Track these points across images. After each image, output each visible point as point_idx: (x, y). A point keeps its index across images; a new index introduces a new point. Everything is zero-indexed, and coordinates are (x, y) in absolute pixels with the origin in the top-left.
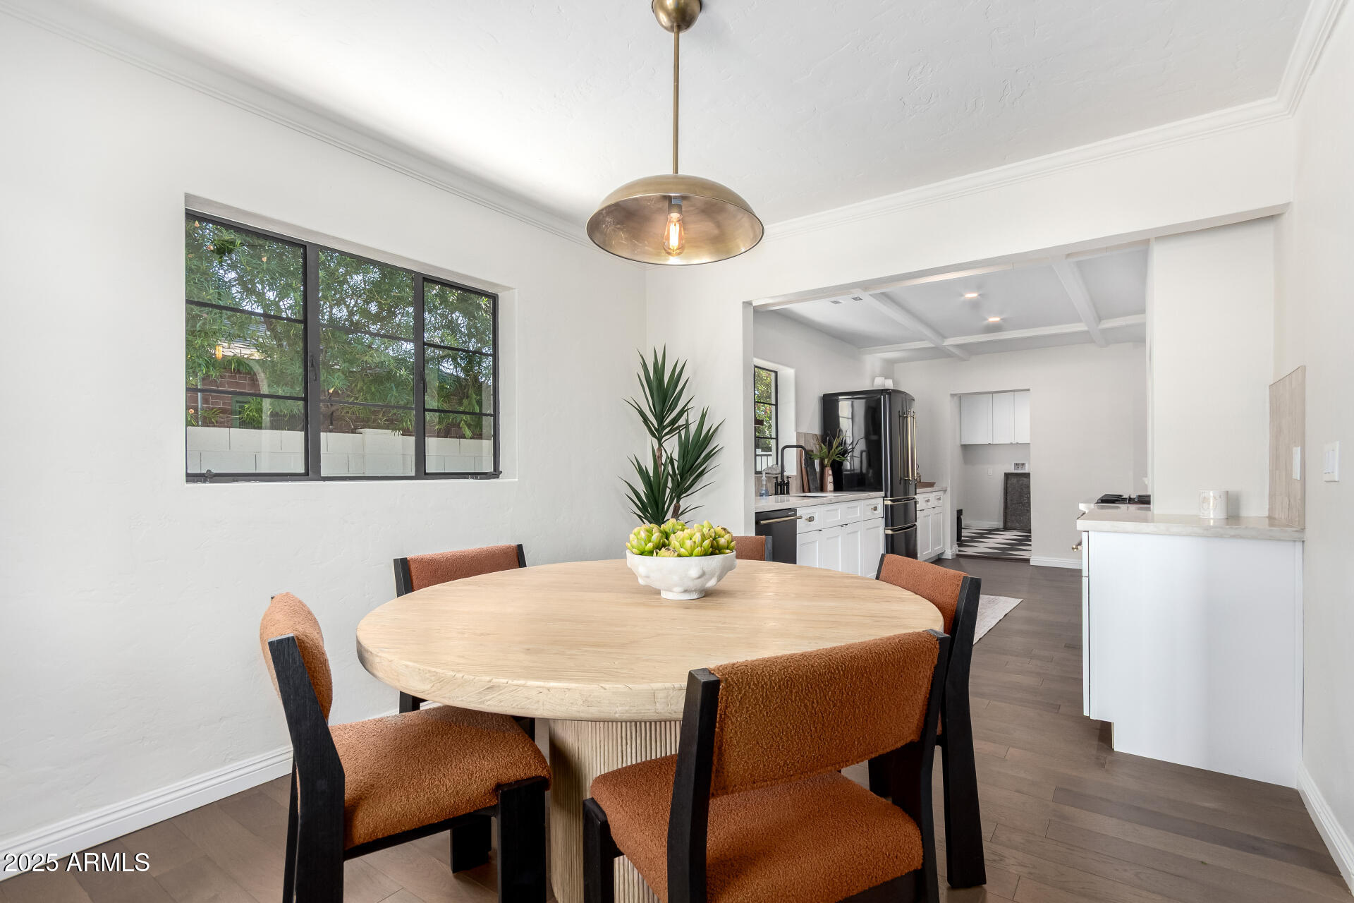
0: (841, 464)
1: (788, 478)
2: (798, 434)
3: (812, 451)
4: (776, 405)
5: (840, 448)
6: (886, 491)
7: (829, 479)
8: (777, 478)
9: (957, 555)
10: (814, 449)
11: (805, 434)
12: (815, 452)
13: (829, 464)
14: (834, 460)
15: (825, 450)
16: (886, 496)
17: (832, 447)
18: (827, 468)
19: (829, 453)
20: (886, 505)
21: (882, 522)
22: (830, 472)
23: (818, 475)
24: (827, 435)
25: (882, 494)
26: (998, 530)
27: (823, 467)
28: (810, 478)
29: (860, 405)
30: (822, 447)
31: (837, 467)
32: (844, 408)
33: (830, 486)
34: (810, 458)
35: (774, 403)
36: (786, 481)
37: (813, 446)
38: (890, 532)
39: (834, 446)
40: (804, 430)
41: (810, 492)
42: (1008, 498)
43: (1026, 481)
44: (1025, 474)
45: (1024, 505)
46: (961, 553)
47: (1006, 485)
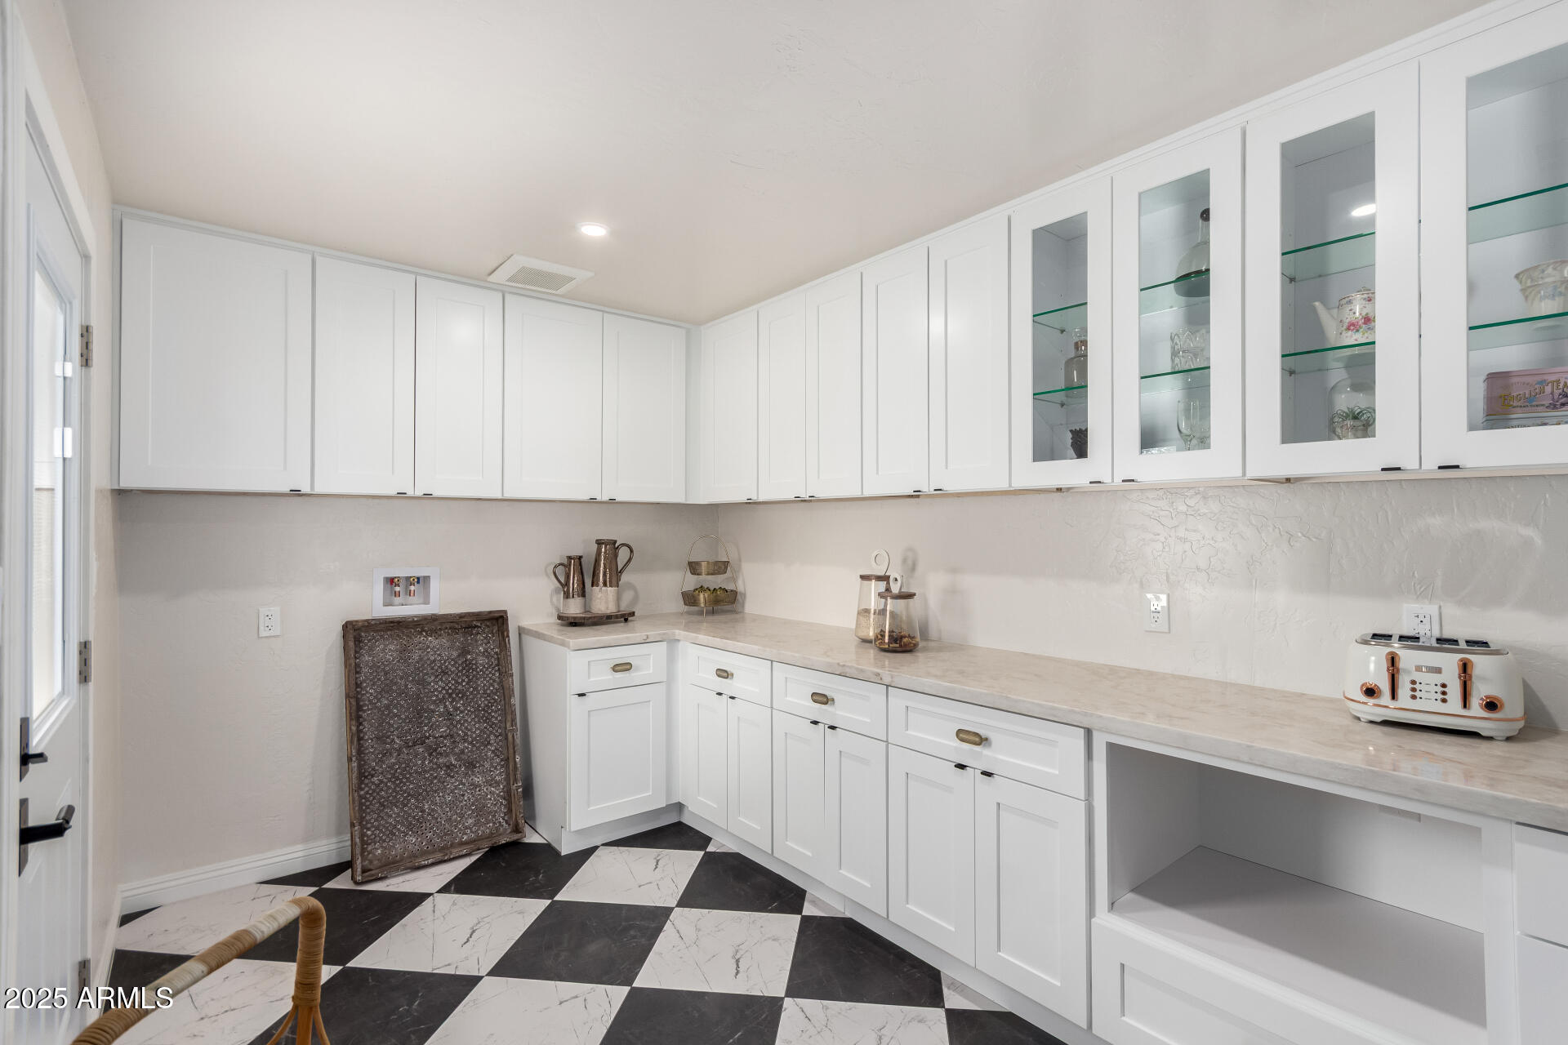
42: (369, 732)
43: (439, 647)
44: (433, 619)
45: (432, 751)
47: (356, 672)
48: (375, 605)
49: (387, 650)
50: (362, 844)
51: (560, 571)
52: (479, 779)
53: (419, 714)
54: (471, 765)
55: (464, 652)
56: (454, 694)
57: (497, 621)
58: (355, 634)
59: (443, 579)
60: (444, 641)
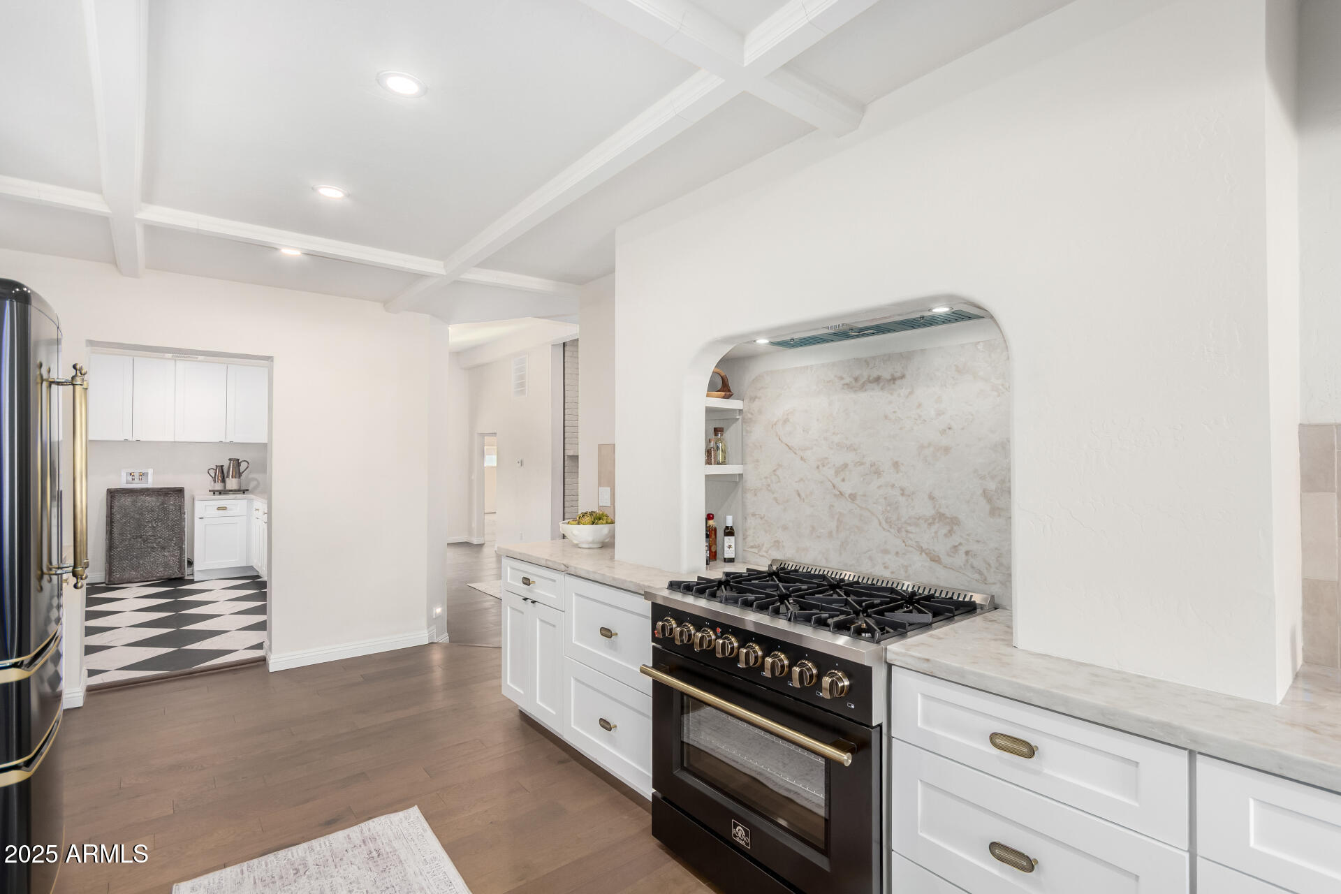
9: (93, 689)
42: (116, 530)
43: (151, 501)
44: (148, 490)
45: (145, 541)
46: (97, 680)
47: (111, 508)
48: (122, 482)
49: (127, 501)
50: (110, 571)
51: (212, 473)
52: (167, 554)
53: (139, 526)
54: (163, 548)
55: (163, 503)
56: (157, 520)
57: (180, 491)
58: (112, 494)
59: (154, 473)
60: (154, 499)
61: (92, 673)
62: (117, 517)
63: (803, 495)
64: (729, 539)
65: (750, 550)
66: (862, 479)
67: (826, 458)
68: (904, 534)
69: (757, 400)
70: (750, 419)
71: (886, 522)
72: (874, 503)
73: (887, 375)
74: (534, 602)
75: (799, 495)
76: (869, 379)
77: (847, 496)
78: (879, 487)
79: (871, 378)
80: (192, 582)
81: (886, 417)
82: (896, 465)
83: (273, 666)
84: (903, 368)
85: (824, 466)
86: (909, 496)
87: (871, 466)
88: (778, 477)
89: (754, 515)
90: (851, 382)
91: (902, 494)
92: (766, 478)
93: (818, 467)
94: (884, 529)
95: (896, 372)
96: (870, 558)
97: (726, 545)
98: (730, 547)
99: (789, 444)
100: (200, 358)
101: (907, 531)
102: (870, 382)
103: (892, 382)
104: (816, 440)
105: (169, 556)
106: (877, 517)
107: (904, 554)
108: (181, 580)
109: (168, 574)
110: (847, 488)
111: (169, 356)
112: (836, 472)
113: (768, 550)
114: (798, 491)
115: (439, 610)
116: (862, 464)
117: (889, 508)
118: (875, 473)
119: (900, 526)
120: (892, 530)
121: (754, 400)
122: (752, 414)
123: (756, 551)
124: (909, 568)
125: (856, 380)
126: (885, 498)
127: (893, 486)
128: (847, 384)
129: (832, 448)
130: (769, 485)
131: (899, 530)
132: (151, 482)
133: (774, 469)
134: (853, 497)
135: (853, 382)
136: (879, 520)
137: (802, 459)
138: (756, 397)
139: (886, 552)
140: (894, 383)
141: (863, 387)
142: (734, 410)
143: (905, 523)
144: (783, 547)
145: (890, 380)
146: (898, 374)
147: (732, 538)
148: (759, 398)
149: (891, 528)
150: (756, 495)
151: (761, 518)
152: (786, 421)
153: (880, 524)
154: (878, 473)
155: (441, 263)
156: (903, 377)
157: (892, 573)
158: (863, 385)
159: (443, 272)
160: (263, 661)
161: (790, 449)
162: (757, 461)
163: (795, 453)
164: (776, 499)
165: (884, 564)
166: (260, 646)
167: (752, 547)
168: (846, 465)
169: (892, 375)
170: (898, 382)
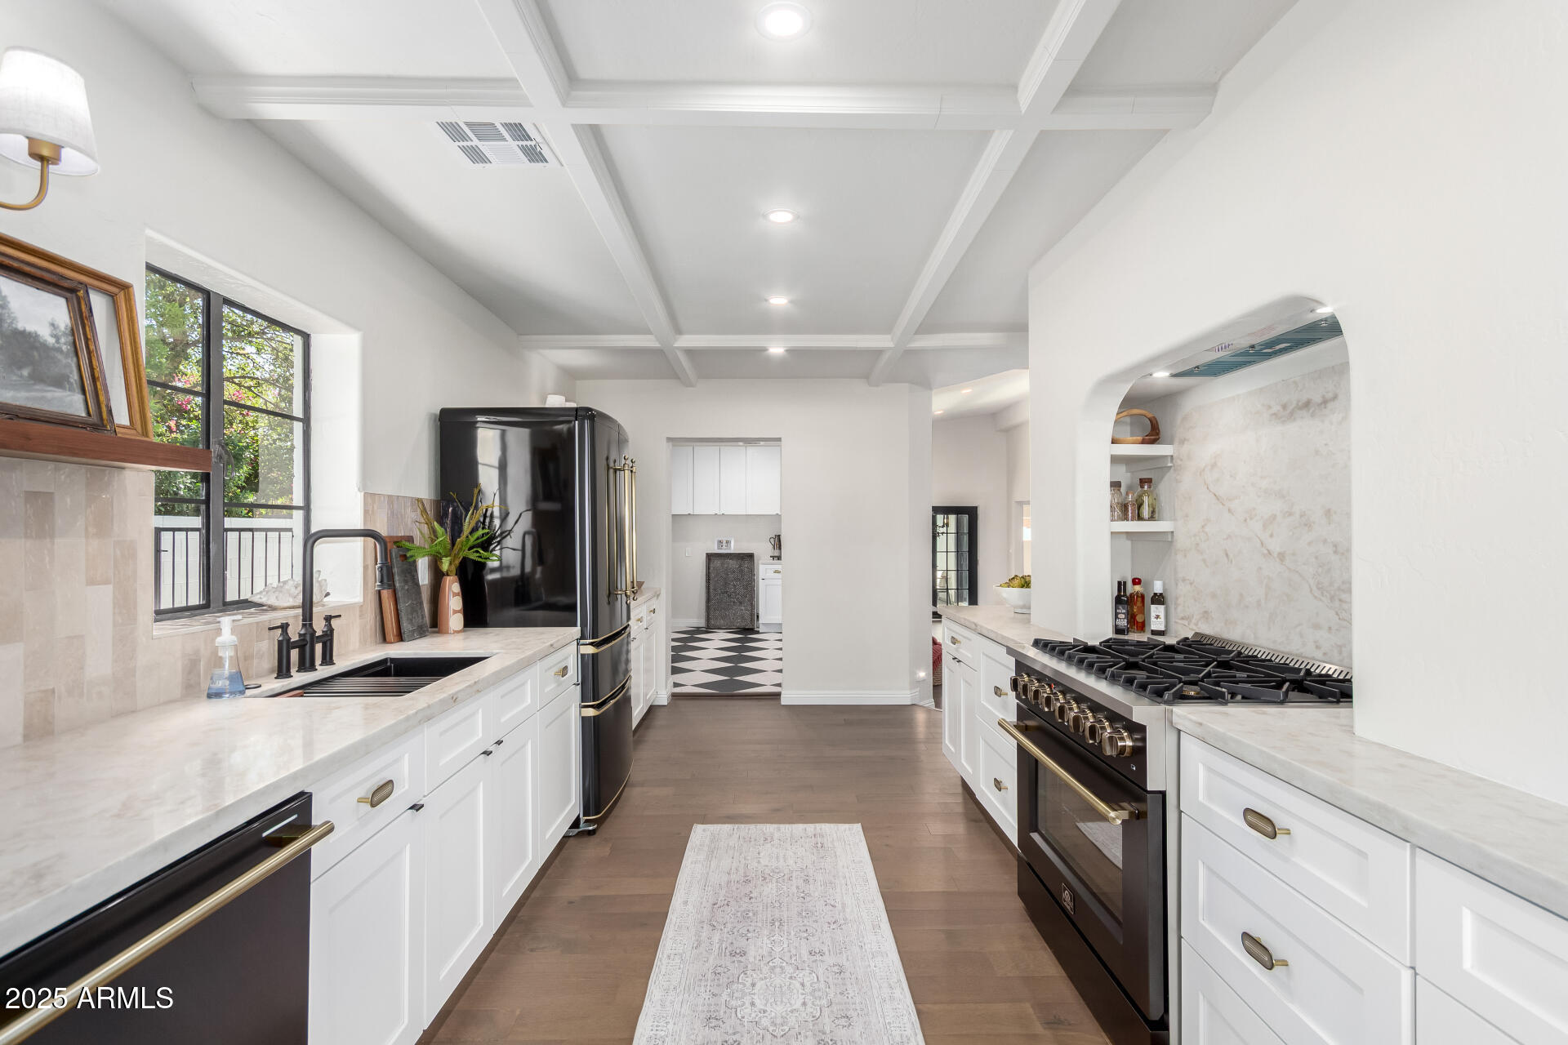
0: (480, 567)
1: (328, 619)
2: (370, 498)
3: (410, 539)
4: (306, 420)
5: (480, 532)
6: (583, 625)
7: (453, 601)
8: (284, 627)
9: (675, 696)
10: (416, 535)
11: (389, 496)
12: (417, 542)
13: (453, 568)
14: (465, 559)
15: (443, 536)
16: (583, 637)
17: (461, 531)
18: (448, 579)
19: (453, 544)
20: (582, 655)
21: (577, 691)
22: (456, 587)
23: (425, 595)
24: (450, 501)
25: (575, 631)
26: (698, 630)
27: (438, 575)
28: (402, 606)
29: (520, 440)
30: (434, 531)
31: (471, 576)
32: (488, 442)
33: (455, 620)
34: (405, 557)
35: (301, 416)
36: (319, 627)
37: (415, 527)
38: (591, 712)
39: (467, 528)
40: (388, 487)
41: (400, 637)
42: (712, 587)
43: (733, 564)
44: (731, 554)
45: (729, 596)
46: (678, 690)
47: (709, 569)
48: (715, 550)
49: (717, 563)
50: (708, 619)
51: (772, 540)
52: (743, 608)
53: (726, 584)
54: (741, 603)
55: (740, 566)
56: (737, 579)
57: (751, 556)
58: (710, 557)
59: (735, 541)
60: (735, 562)
61: (676, 685)
62: (712, 575)
63: (1231, 556)
64: (1157, 608)
65: (1180, 621)
66: (1291, 533)
67: (1254, 509)
68: (1337, 603)
69: (1186, 442)
70: (1180, 465)
71: (1319, 589)
72: (1304, 564)
73: (1317, 399)
74: (959, 661)
75: (1227, 555)
76: (1298, 404)
77: (1276, 556)
78: (1310, 544)
79: (1300, 404)
80: (758, 632)
81: (1317, 452)
82: (1328, 513)
83: (784, 701)
84: (1335, 386)
85: (1251, 519)
86: (1343, 554)
87: (1301, 516)
88: (1207, 534)
89: (1184, 580)
90: (1279, 411)
91: (1335, 552)
92: (1195, 536)
93: (1245, 520)
94: (1316, 597)
95: (1327, 392)
96: (1301, 635)
97: (1153, 614)
98: (1157, 617)
99: (1217, 494)
100: (762, 443)
101: (1340, 600)
102: (1300, 408)
103: (1323, 406)
104: (1244, 487)
105: (743, 610)
106: (1307, 582)
107: (1337, 630)
108: (752, 631)
109: (743, 625)
110: (1275, 546)
111: (741, 444)
112: (1264, 526)
113: (1198, 622)
114: (1226, 550)
115: (922, 674)
116: (1290, 514)
117: (1320, 570)
118: (1306, 525)
119: (1332, 592)
120: (1323, 599)
121: (1183, 443)
122: (1181, 460)
123: (1186, 623)
124: (1343, 649)
125: (1284, 407)
126: (1316, 558)
127: (1325, 541)
128: (1275, 414)
129: (1259, 497)
130: (1197, 544)
131: (1332, 598)
132: (733, 549)
133: (1203, 524)
134: (1282, 557)
135: (1281, 410)
136: (1310, 586)
137: (1229, 510)
138: (1185, 439)
139: (1317, 627)
140: (1325, 408)
141: (1291, 416)
142: (1165, 457)
143: (1339, 589)
144: (1212, 618)
145: (1321, 404)
146: (1330, 395)
147: (1161, 608)
148: (1188, 440)
149: (1323, 596)
150: (1185, 556)
151: (1191, 584)
152: (1214, 466)
153: (1311, 590)
154: (1308, 525)
155: (889, 337)
156: (1335, 397)
157: (1325, 654)
158: (1292, 413)
159: (891, 345)
160: (778, 695)
161: (1218, 499)
162: (1187, 516)
163: (1223, 504)
164: (1204, 561)
165: (1315, 642)
166: (779, 685)
167: (1182, 619)
168: (1274, 517)
169: (1323, 397)
170: (1330, 405)
